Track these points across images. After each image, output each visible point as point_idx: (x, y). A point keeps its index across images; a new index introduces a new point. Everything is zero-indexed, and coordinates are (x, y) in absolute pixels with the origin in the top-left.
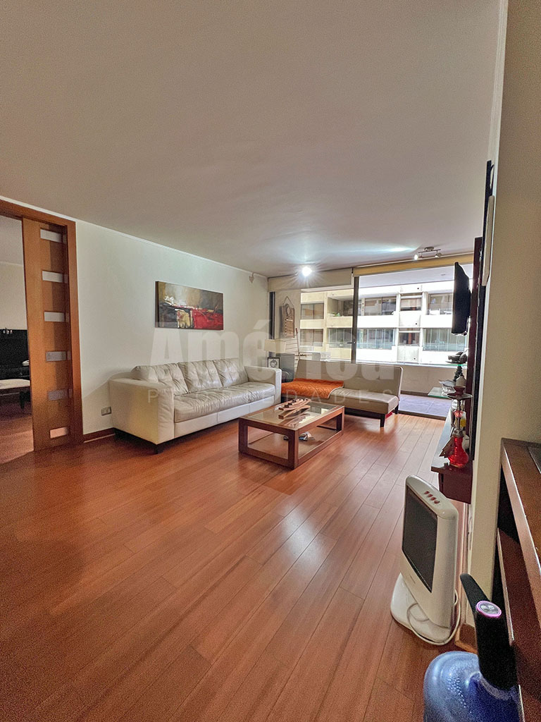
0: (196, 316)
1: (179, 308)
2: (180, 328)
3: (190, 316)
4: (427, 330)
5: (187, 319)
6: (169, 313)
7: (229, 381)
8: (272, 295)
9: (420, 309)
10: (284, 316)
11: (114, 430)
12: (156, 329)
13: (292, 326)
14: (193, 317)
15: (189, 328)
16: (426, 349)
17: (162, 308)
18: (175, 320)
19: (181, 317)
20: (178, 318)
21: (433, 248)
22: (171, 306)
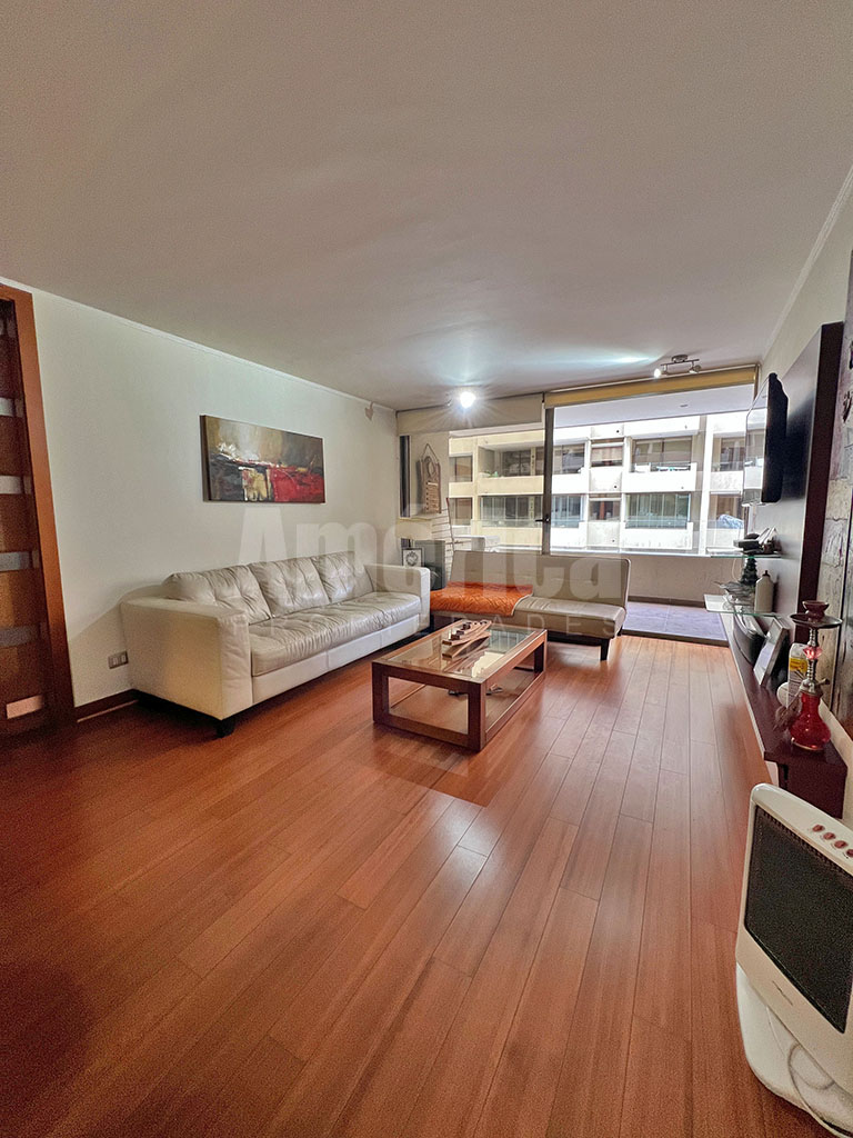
0: (277, 479)
1: (246, 465)
2: (249, 501)
3: (266, 479)
4: (632, 496)
5: (261, 485)
6: (227, 475)
7: (340, 593)
8: (404, 441)
9: (620, 463)
10: (424, 476)
11: (133, 694)
12: (206, 504)
13: (436, 494)
14: (271, 481)
15: (266, 501)
16: (630, 526)
17: (214, 465)
18: (240, 487)
19: (251, 481)
20: (245, 483)
21: (686, 356)
22: (231, 462)
